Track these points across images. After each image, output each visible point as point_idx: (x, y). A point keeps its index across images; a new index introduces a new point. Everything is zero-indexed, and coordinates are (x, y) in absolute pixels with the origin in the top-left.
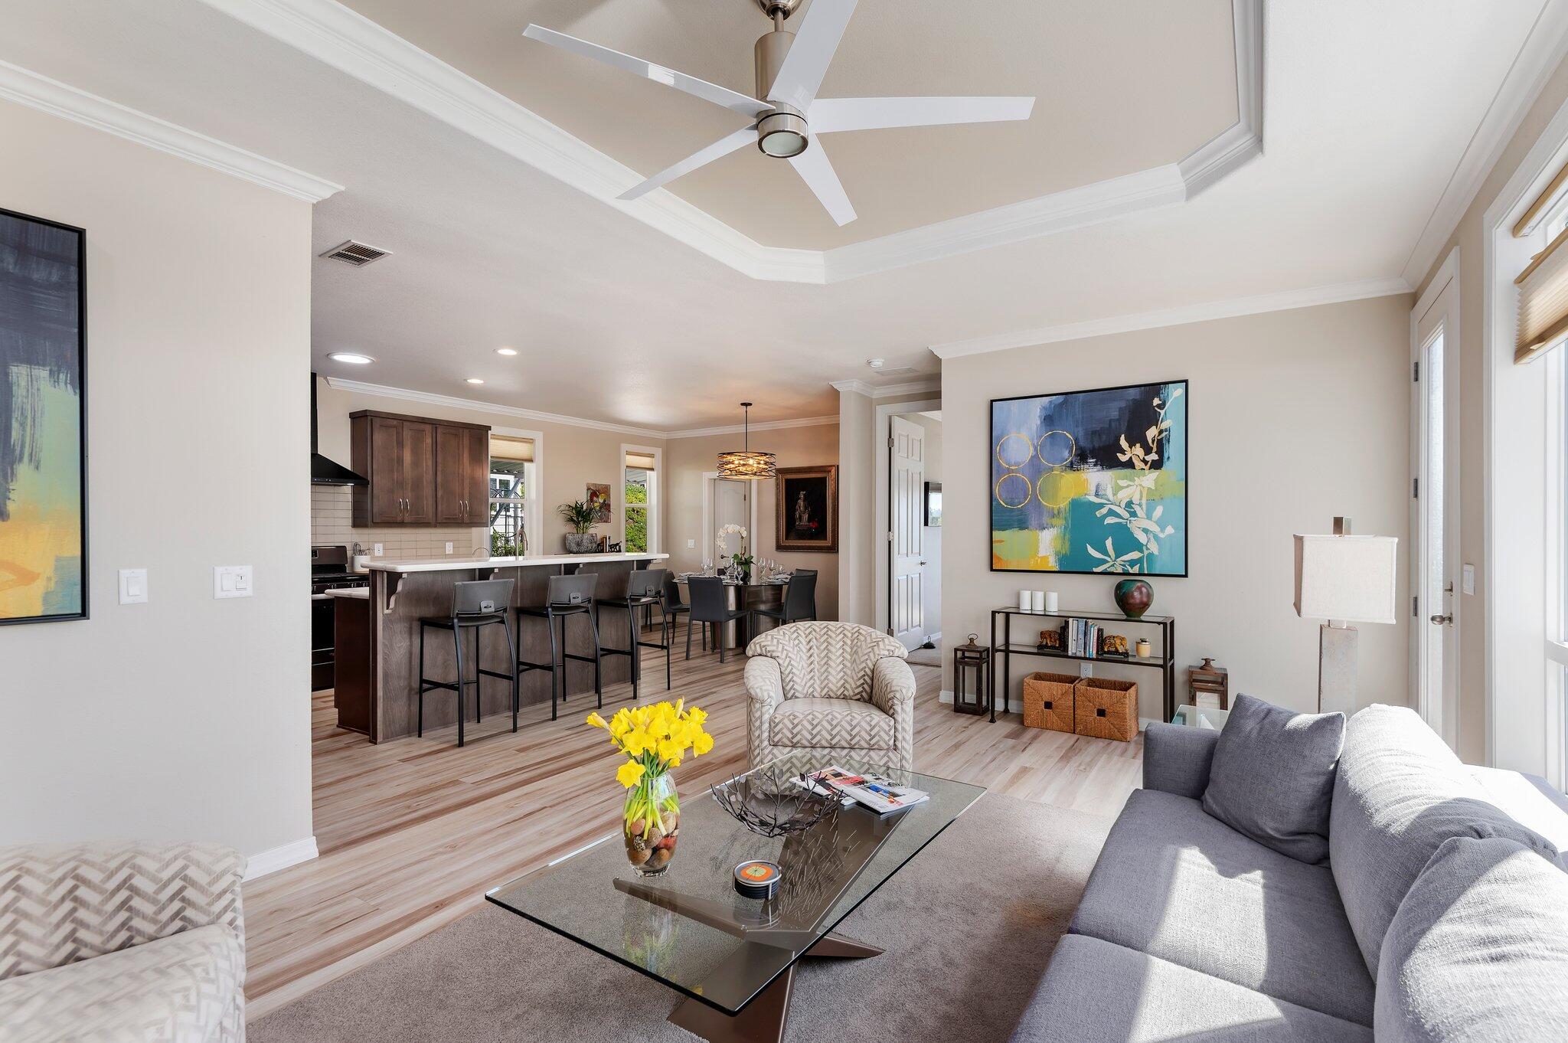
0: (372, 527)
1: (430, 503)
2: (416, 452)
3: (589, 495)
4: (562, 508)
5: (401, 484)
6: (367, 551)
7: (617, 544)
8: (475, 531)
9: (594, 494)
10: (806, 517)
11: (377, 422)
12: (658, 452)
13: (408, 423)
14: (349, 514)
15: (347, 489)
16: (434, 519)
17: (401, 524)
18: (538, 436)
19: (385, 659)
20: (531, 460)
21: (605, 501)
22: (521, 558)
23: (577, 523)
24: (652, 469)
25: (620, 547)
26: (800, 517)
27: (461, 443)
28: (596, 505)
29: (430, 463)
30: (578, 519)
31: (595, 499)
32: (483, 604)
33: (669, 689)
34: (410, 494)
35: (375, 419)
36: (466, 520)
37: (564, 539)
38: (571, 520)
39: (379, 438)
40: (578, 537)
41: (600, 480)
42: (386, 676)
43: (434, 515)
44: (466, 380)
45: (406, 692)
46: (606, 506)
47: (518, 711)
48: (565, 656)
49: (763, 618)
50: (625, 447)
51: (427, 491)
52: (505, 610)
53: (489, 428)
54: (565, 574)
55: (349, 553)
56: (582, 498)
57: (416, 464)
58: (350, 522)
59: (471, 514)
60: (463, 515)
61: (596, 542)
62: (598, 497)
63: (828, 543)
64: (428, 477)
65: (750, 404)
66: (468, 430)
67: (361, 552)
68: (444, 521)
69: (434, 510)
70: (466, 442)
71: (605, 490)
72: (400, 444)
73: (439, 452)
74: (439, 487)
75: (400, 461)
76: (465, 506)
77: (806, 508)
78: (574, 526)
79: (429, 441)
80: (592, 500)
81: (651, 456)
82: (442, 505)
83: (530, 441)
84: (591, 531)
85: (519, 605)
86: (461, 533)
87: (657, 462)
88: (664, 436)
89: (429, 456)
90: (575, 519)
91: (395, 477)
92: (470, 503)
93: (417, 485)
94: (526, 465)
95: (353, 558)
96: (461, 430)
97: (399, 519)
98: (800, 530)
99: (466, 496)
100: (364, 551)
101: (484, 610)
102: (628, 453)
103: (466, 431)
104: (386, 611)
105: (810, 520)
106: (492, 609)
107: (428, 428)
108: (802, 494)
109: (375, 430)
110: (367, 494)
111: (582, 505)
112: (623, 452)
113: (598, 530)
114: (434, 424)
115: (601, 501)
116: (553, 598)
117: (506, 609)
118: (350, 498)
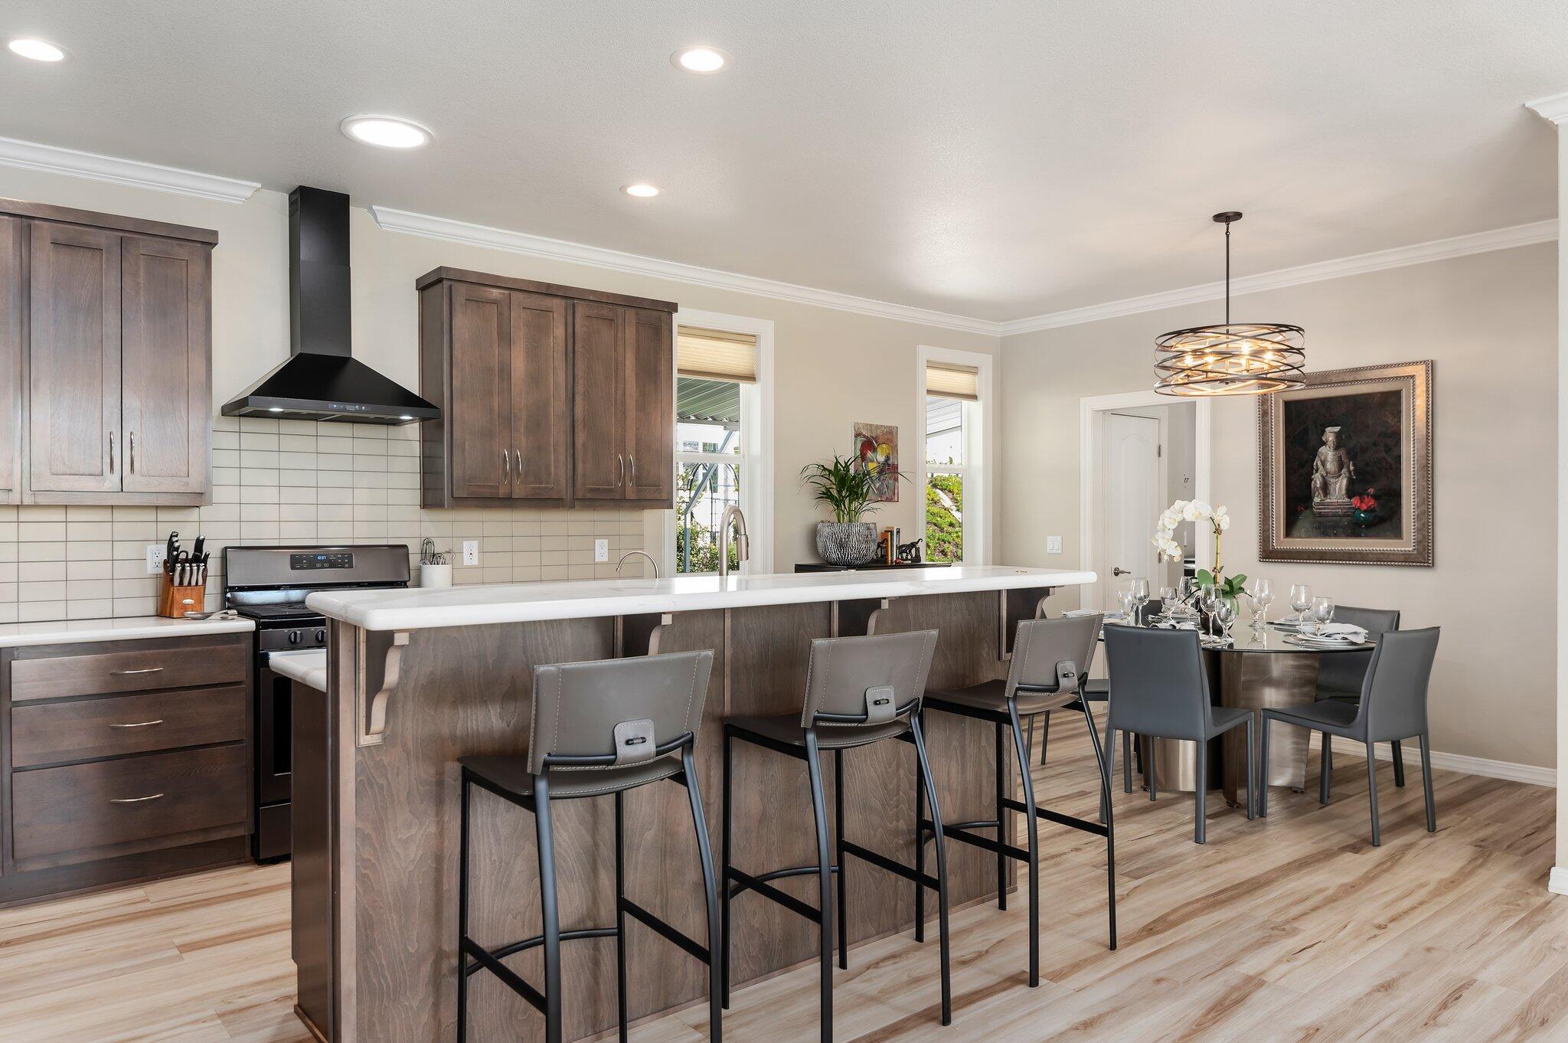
0: (452, 507)
1: (562, 458)
2: (534, 354)
3: (859, 446)
4: (808, 473)
5: (508, 420)
6: (446, 556)
7: (913, 545)
8: (649, 516)
9: (868, 445)
10: (1340, 485)
11: (461, 292)
12: (985, 362)
13: (521, 295)
14: (415, 481)
15: (411, 430)
16: (570, 489)
17: (508, 502)
18: (765, 329)
19: (362, 879)
20: (751, 378)
21: (888, 458)
22: (733, 579)
23: (838, 503)
24: (974, 397)
25: (918, 550)
26: (1325, 488)
27: (620, 335)
28: (871, 466)
29: (561, 377)
30: (840, 492)
31: (870, 454)
32: (623, 732)
33: (1113, 946)
34: (524, 440)
35: (456, 285)
36: (631, 494)
37: (814, 533)
38: (827, 495)
39: (464, 324)
40: (840, 530)
41: (877, 417)
42: (366, 926)
43: (570, 482)
44: (623, 189)
45: (426, 969)
46: (889, 469)
47: (726, 1006)
48: (843, 847)
49: (1275, 725)
50: (925, 352)
51: (557, 434)
52: (688, 745)
53: (673, 307)
54: (841, 634)
55: (414, 559)
56: (847, 451)
57: (536, 378)
58: (416, 497)
59: (639, 482)
60: (624, 484)
61: (874, 541)
62: (874, 450)
63: (1406, 544)
64: (557, 406)
65: (1238, 216)
66: (633, 311)
67: (434, 558)
68: (589, 496)
69: (570, 473)
70: (630, 333)
71: (889, 437)
72: (505, 338)
73: (578, 356)
74: (579, 427)
75: (505, 372)
76: (629, 464)
77: (1341, 466)
78: (831, 506)
79: (559, 331)
80: (863, 457)
81: (973, 370)
82: (584, 463)
83: (749, 339)
84: (866, 517)
85: (727, 709)
86: (622, 521)
87: (982, 383)
88: (997, 330)
89: (560, 363)
90: (835, 493)
91: (496, 405)
92: (638, 460)
93: (537, 422)
94: (744, 387)
95: (419, 570)
96: (620, 310)
97: (503, 492)
98: (1326, 515)
99: (631, 444)
100: (440, 555)
101: (623, 751)
102: (932, 365)
103: (630, 315)
104: (366, 740)
105: (1350, 493)
106: (650, 747)
107: (557, 304)
108: (1330, 434)
109: (457, 306)
110: (442, 441)
111: (847, 467)
112: (922, 363)
113: (876, 516)
114: (570, 297)
115: (881, 458)
116: (817, 702)
117: (691, 741)
118: (416, 448)
